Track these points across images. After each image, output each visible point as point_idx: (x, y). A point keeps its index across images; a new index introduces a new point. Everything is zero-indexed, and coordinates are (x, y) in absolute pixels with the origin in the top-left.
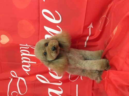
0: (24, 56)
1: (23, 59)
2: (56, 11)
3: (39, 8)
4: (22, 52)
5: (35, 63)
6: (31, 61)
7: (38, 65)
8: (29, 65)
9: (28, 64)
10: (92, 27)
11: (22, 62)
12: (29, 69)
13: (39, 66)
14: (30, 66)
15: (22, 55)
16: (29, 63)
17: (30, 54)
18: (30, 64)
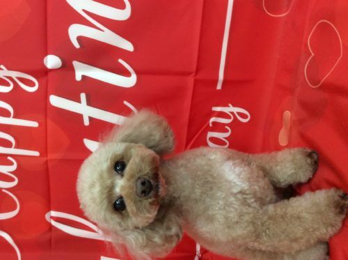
5: (36, 154)
6: (17, 147)
7: (47, 162)
8: (11, 164)
9: (10, 158)
12: (13, 180)
13: (50, 165)
14: (14, 168)
16: (12, 156)
17: (13, 117)
18: (17, 161)
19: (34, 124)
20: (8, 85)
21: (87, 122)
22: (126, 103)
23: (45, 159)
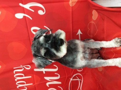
0: (18, 80)
1: (18, 84)
2: (45, 26)
3: (27, 27)
4: (16, 76)
5: (32, 84)
6: (27, 83)
8: (25, 88)
9: (25, 87)
10: (81, 33)
11: (18, 87)
13: (36, 85)
15: (16, 80)
16: (25, 86)
17: (25, 76)
18: (27, 87)
19: (30, 77)
20: (22, 69)
21: (44, 73)
22: (54, 65)
23: (34, 85)
